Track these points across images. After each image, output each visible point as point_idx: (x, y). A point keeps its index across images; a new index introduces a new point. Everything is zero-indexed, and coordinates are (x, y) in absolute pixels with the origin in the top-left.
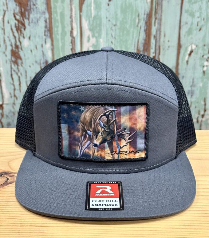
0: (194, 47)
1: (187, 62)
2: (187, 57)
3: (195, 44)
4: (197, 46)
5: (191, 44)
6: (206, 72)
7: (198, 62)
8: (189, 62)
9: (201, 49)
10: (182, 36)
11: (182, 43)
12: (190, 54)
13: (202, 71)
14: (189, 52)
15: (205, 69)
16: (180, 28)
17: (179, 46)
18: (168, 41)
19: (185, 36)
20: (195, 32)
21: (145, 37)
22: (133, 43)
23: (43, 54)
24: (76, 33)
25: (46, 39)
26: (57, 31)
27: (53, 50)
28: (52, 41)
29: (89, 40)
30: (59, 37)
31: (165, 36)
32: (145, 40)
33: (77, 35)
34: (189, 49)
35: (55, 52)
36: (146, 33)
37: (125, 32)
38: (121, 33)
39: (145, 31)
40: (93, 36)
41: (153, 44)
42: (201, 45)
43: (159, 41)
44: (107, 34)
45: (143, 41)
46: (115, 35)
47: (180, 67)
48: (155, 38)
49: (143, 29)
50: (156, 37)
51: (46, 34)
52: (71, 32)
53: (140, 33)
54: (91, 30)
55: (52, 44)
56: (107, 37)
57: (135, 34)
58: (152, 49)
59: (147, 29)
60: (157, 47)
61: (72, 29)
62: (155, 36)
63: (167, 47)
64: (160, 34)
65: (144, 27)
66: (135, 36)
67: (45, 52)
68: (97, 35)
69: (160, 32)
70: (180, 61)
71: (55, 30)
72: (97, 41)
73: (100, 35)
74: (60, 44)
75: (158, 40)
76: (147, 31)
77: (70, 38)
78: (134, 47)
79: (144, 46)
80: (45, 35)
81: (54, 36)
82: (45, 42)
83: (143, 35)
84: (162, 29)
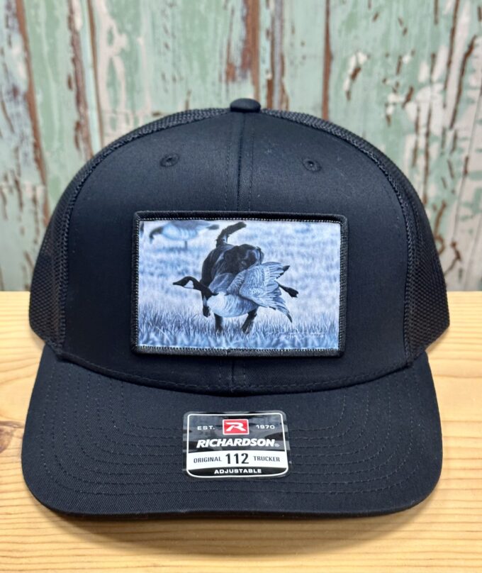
0: (362, 58)
1: (348, 94)
2: (347, 82)
3: (365, 52)
4: (369, 56)
5: (356, 52)
6: (392, 120)
7: (374, 94)
8: (353, 95)
9: (379, 63)
10: (333, 33)
11: (333, 48)
12: (354, 76)
13: (383, 116)
14: (350, 71)
15: (390, 110)
16: (328, 13)
17: (328, 56)
18: (303, 44)
19: (340, 32)
20: (363, 23)
21: (243, 33)
22: (218, 48)
23: (6, 71)
24: (80, 21)
25: (10, 37)
26: (36, 16)
27: (28, 61)
28: (25, 40)
29: (111, 40)
30: (42, 30)
31: (293, 31)
32: (246, 42)
33: (83, 27)
34: (352, 65)
35: (34, 66)
36: (247, 25)
37: (197, 22)
38: (187, 26)
39: (245, 19)
40: (121, 31)
41: (265, 49)
42: (378, 54)
43: (281, 43)
44: (154, 26)
45: (241, 45)
46: (173, 27)
47: (331, 105)
48: (270, 37)
49: (238, 15)
50: (273, 34)
51: (10, 23)
52: (71, 20)
53: (231, 24)
54: (114, 15)
55: (26, 48)
56: (154, 33)
57: (220, 26)
58: (264, 62)
59: (248, 14)
60: (277, 59)
61: (71, 11)
62: (271, 31)
63: (299, 59)
64: (282, 27)
65: (242, 10)
66: (220, 32)
67: (10, 67)
68: (129, 27)
69: (282, 21)
70: (332, 92)
71: (29, 13)
72: (132, 43)
73: (136, 30)
74: (46, 49)
75: (277, 40)
76: (249, 20)
77: (68, 35)
78: (221, 56)
79: (244, 56)
80: (7, 26)
81: (28, 29)
82: (10, 43)
83: (239, 30)
84: (287, 16)
